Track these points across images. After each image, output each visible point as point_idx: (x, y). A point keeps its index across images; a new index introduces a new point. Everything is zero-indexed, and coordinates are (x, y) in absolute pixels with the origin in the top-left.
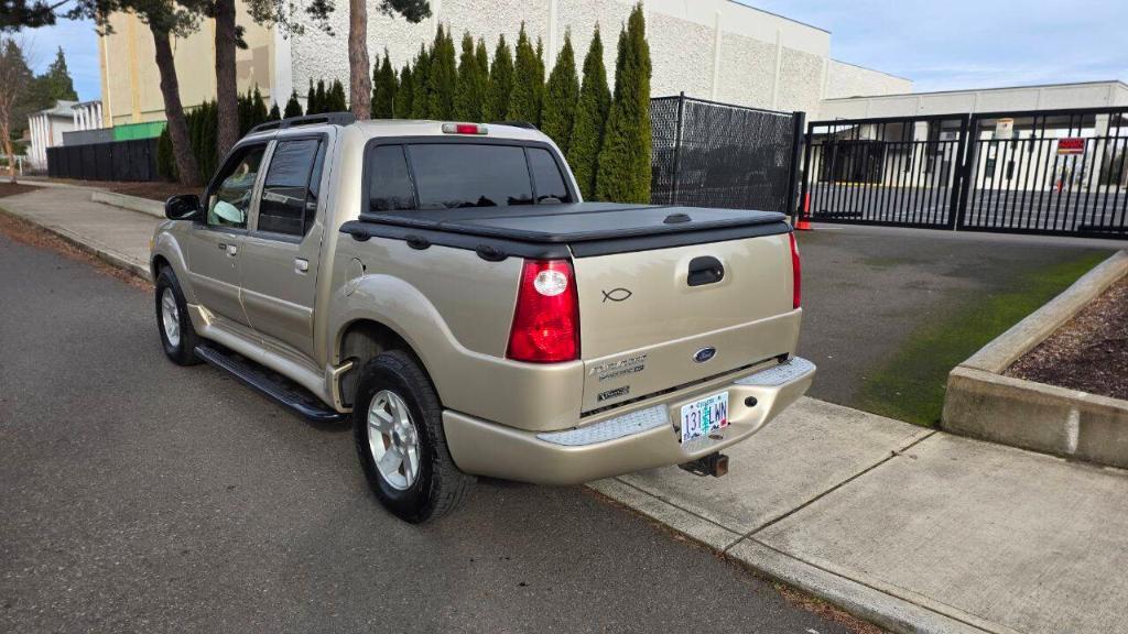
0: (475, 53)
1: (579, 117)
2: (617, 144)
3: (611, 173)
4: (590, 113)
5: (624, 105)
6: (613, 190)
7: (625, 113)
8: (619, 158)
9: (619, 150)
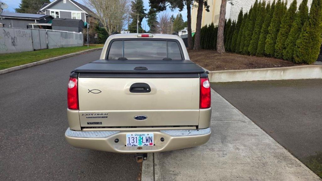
0: (266, 7)
1: (293, 26)
2: (304, 36)
3: (299, 47)
4: (298, 25)
5: (309, 21)
6: (300, 54)
7: (310, 24)
8: (304, 42)
9: (304, 39)
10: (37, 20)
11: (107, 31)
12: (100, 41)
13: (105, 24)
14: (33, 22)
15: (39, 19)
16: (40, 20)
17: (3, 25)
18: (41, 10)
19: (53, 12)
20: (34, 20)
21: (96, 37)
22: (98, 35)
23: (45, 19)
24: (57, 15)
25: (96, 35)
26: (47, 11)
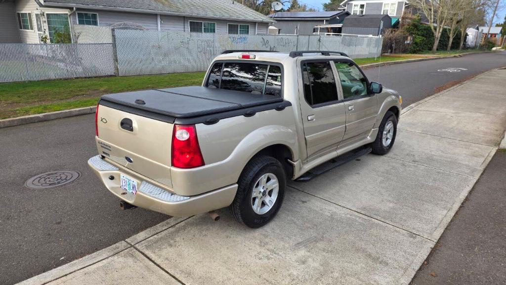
10: (326, 21)
11: (433, 31)
12: (414, 48)
13: (431, 19)
14: (321, 23)
15: (329, 19)
16: (331, 20)
17: (279, 30)
18: (341, 4)
19: (357, 5)
20: (323, 21)
21: (408, 42)
22: (414, 38)
23: (338, 18)
24: (361, 9)
25: (409, 38)
26: (349, 5)
